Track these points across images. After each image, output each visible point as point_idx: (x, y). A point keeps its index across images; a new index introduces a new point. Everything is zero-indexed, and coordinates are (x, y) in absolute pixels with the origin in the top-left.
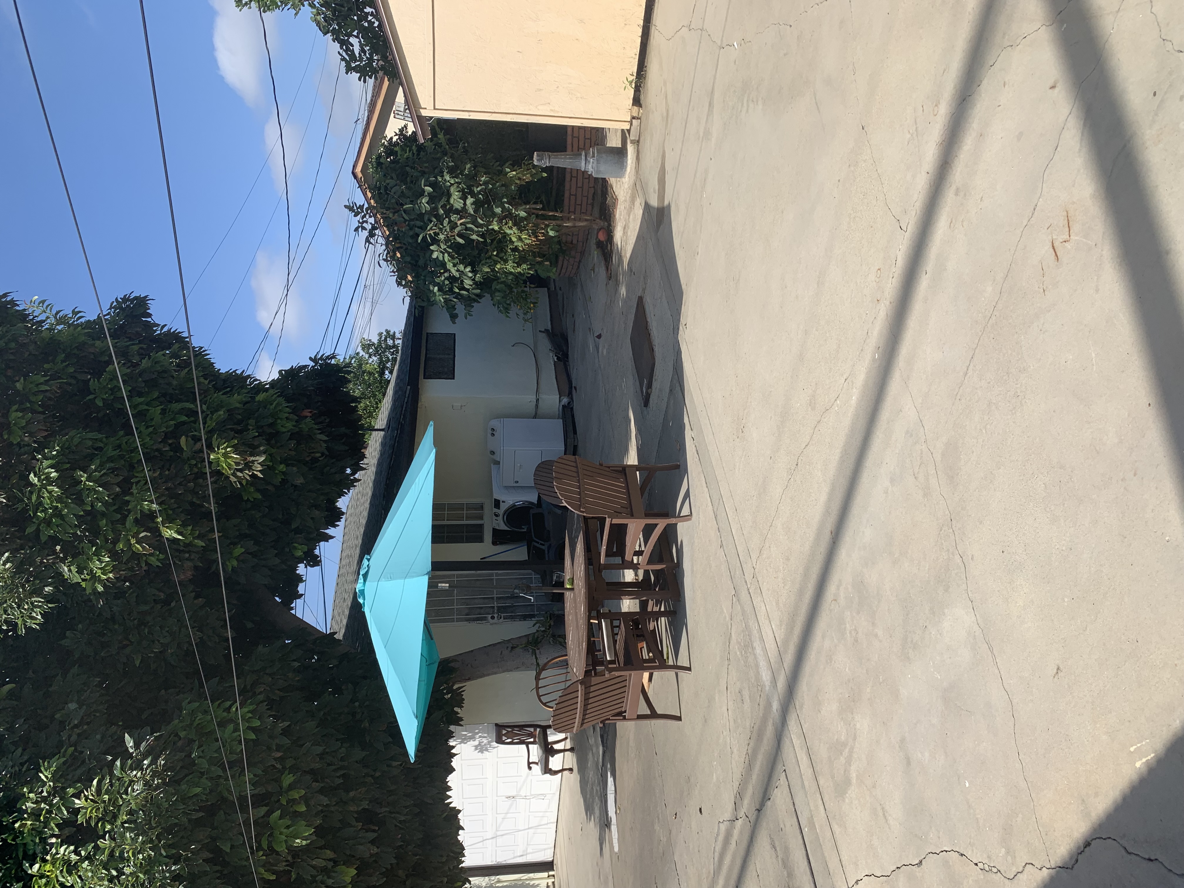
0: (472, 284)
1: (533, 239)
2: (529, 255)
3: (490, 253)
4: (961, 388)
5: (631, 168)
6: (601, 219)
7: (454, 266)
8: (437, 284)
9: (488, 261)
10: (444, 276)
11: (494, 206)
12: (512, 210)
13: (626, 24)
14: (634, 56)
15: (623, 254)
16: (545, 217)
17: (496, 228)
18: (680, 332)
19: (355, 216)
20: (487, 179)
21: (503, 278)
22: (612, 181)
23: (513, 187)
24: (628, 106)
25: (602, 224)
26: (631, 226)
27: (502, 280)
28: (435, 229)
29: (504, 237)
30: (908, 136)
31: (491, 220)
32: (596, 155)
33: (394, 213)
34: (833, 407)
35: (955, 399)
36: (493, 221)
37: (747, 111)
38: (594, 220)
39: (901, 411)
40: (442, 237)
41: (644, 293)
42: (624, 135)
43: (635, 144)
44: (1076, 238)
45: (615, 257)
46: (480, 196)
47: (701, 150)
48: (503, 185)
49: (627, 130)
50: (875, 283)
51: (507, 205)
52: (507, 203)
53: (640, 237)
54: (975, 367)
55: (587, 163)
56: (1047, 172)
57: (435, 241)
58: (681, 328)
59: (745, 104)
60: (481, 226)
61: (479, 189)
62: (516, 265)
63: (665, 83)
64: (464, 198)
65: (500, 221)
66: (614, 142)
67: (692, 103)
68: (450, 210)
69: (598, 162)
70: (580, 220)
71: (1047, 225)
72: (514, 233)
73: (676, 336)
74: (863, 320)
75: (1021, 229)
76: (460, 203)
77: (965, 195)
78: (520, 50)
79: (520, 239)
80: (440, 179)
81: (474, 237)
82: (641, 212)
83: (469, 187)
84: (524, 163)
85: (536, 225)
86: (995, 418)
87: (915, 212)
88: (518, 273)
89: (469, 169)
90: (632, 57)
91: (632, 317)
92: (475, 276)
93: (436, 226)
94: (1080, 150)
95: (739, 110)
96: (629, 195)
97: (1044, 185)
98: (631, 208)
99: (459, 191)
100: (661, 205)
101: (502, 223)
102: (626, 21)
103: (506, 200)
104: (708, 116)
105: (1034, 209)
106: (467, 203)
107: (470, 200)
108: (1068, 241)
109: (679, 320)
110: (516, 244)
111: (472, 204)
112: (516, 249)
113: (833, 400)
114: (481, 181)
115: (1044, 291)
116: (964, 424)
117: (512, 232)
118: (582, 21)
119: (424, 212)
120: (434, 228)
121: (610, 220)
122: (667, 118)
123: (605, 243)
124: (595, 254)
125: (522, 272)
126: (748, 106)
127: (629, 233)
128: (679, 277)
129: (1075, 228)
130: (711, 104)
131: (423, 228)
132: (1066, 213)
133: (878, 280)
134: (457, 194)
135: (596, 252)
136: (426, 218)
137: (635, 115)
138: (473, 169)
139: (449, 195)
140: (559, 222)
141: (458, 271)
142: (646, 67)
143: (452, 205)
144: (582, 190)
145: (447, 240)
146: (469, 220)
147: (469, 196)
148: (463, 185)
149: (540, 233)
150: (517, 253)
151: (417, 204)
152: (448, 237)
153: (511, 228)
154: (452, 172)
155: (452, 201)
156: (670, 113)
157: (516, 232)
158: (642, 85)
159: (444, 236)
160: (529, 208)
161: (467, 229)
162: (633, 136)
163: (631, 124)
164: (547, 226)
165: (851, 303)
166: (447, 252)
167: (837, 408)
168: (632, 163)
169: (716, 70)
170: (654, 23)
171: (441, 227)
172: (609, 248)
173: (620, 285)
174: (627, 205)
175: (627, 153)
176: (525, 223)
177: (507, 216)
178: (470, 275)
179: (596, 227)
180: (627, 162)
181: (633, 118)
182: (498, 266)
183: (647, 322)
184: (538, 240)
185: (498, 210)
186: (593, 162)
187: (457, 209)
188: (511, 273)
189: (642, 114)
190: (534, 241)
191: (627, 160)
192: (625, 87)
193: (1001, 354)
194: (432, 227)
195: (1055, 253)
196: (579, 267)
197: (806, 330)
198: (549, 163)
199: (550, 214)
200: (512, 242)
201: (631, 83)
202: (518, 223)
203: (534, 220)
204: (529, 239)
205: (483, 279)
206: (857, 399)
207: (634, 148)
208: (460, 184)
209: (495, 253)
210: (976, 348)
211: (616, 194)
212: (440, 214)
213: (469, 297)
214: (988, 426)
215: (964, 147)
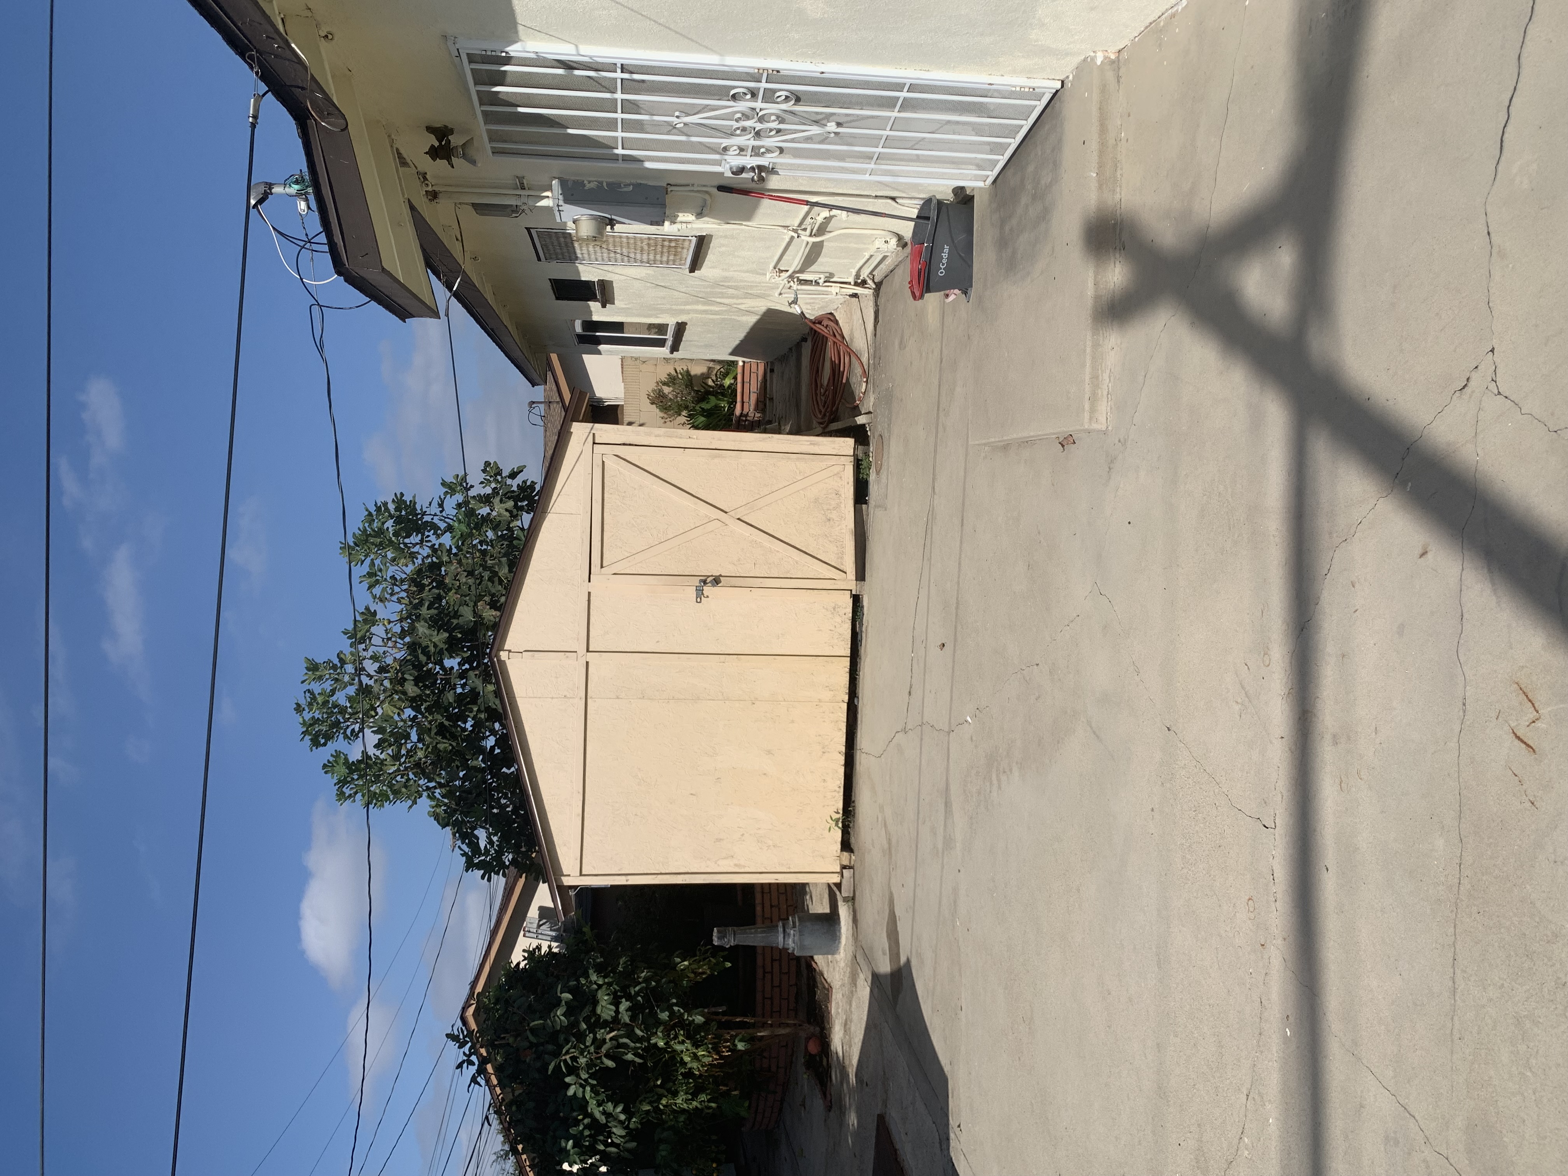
0: (624, 1134)
1: (715, 1057)
2: (709, 1083)
3: (652, 1084)
4: (1456, 1018)
5: (847, 938)
6: (809, 1023)
7: (599, 1105)
8: (573, 1137)
9: (648, 1095)
10: (583, 1124)
11: (658, 1011)
12: (682, 1015)
13: (824, 753)
14: (838, 789)
15: (847, 1062)
16: (729, 1026)
17: (661, 1044)
18: (953, 1143)
19: (460, 1047)
20: (649, 974)
21: (671, 1120)
22: (820, 961)
23: (685, 982)
24: (835, 852)
25: (812, 1029)
26: (855, 1017)
27: (670, 1123)
28: (573, 1053)
29: (673, 1058)
30: (1237, 708)
31: (654, 1031)
32: (797, 924)
33: (516, 1037)
34: (1239, 1153)
35: (1452, 1041)
36: (657, 1031)
37: (1000, 788)
38: (800, 1025)
39: (1362, 1106)
40: (583, 1061)
41: (886, 1106)
42: (833, 891)
43: (850, 904)
44: (1549, 709)
45: (836, 1071)
46: (639, 998)
47: (943, 867)
48: (670, 982)
49: (835, 884)
50: (1249, 922)
51: (676, 1008)
52: (676, 1005)
53: (871, 1027)
54: (1465, 972)
55: (786, 937)
56: (1460, 651)
57: (573, 1070)
58: (952, 1135)
59: (995, 782)
60: (640, 1040)
61: (637, 988)
62: (690, 1097)
63: (881, 808)
64: (616, 1003)
65: (667, 1035)
66: (819, 905)
67: (921, 816)
68: (596, 1024)
69: (801, 933)
70: (780, 1025)
71: (1494, 715)
72: (687, 1050)
73: (946, 1153)
74: (1248, 986)
75: (1456, 740)
76: (610, 1010)
77: (1349, 738)
78: (694, 793)
79: (695, 1057)
80: (583, 981)
81: (630, 1057)
82: (868, 989)
83: (624, 989)
84: (700, 950)
85: (718, 1037)
86: (1539, 1041)
87: (1280, 796)
88: (693, 1109)
89: (625, 963)
90: (835, 791)
91: (870, 1154)
92: (629, 1119)
93: (574, 1048)
94: (1498, 603)
95: (988, 791)
96: (848, 975)
97: (1465, 668)
98: (852, 992)
99: (608, 994)
100: (895, 967)
101: (669, 1035)
102: (823, 748)
103: (674, 1001)
104: (946, 818)
105: (1464, 704)
106: (621, 1010)
107: (624, 1005)
108: (1537, 719)
109: (947, 1125)
110: (689, 1066)
111: (627, 1011)
112: (689, 1074)
113: (1236, 1141)
114: (641, 978)
115: (1533, 803)
116: (1486, 1078)
117: (683, 1047)
118: (769, 752)
119: (559, 1028)
120: (573, 1050)
121: (823, 1022)
122: (889, 851)
123: (818, 1058)
124: (805, 1079)
125: (699, 1106)
126: (999, 780)
127: (853, 1028)
128: (937, 1058)
129: (1540, 698)
130: (947, 804)
131: (557, 1054)
132: (1516, 685)
133: (1252, 916)
134: (606, 998)
135: (805, 1076)
136: (562, 1037)
137: (846, 863)
138: (629, 963)
139: (595, 1002)
140: (750, 1031)
141: (604, 1113)
142: (854, 802)
143: (599, 1016)
144: (781, 990)
145: (589, 1066)
146: (622, 1032)
147: (624, 1000)
148: (615, 986)
149: (725, 1047)
150: (691, 1080)
151: (550, 1019)
152: (591, 1059)
153: (683, 1042)
154: (600, 970)
155: (599, 1011)
156: (894, 841)
157: (690, 1047)
158: (851, 825)
159: (585, 1060)
160: (708, 1013)
161: (620, 1046)
162: (846, 892)
163: (842, 876)
164: (733, 1038)
165: (1220, 969)
166: (589, 1084)
167: (1246, 1153)
168: (848, 930)
169: (948, 760)
170: (858, 748)
171: (583, 1047)
172: (825, 1062)
173: (847, 1112)
174: (846, 989)
175: (839, 918)
176: (703, 1034)
177: (676, 1024)
178: (622, 1117)
179: (803, 1035)
180: (840, 931)
181: (844, 867)
182: (664, 1102)
183: (896, 1150)
184: (722, 1057)
185: (664, 1016)
186: (794, 936)
187: (606, 1021)
188: (683, 1111)
189: (855, 861)
190: (716, 1059)
191: (840, 928)
192: (830, 828)
193: (1502, 930)
194: (569, 1049)
195: (1525, 743)
196: (781, 1110)
197: (1158, 1044)
198: (734, 940)
199: (738, 1020)
200: (684, 1064)
201: (837, 821)
202: (693, 1034)
203: (715, 1028)
204: (708, 1056)
205: (641, 1123)
206: (1277, 1119)
207: (849, 908)
208: (611, 986)
209: (659, 1083)
210: (1454, 944)
211: (829, 980)
212: (582, 1030)
213: (620, 1156)
214: (1533, 1061)
215: (1324, 682)
